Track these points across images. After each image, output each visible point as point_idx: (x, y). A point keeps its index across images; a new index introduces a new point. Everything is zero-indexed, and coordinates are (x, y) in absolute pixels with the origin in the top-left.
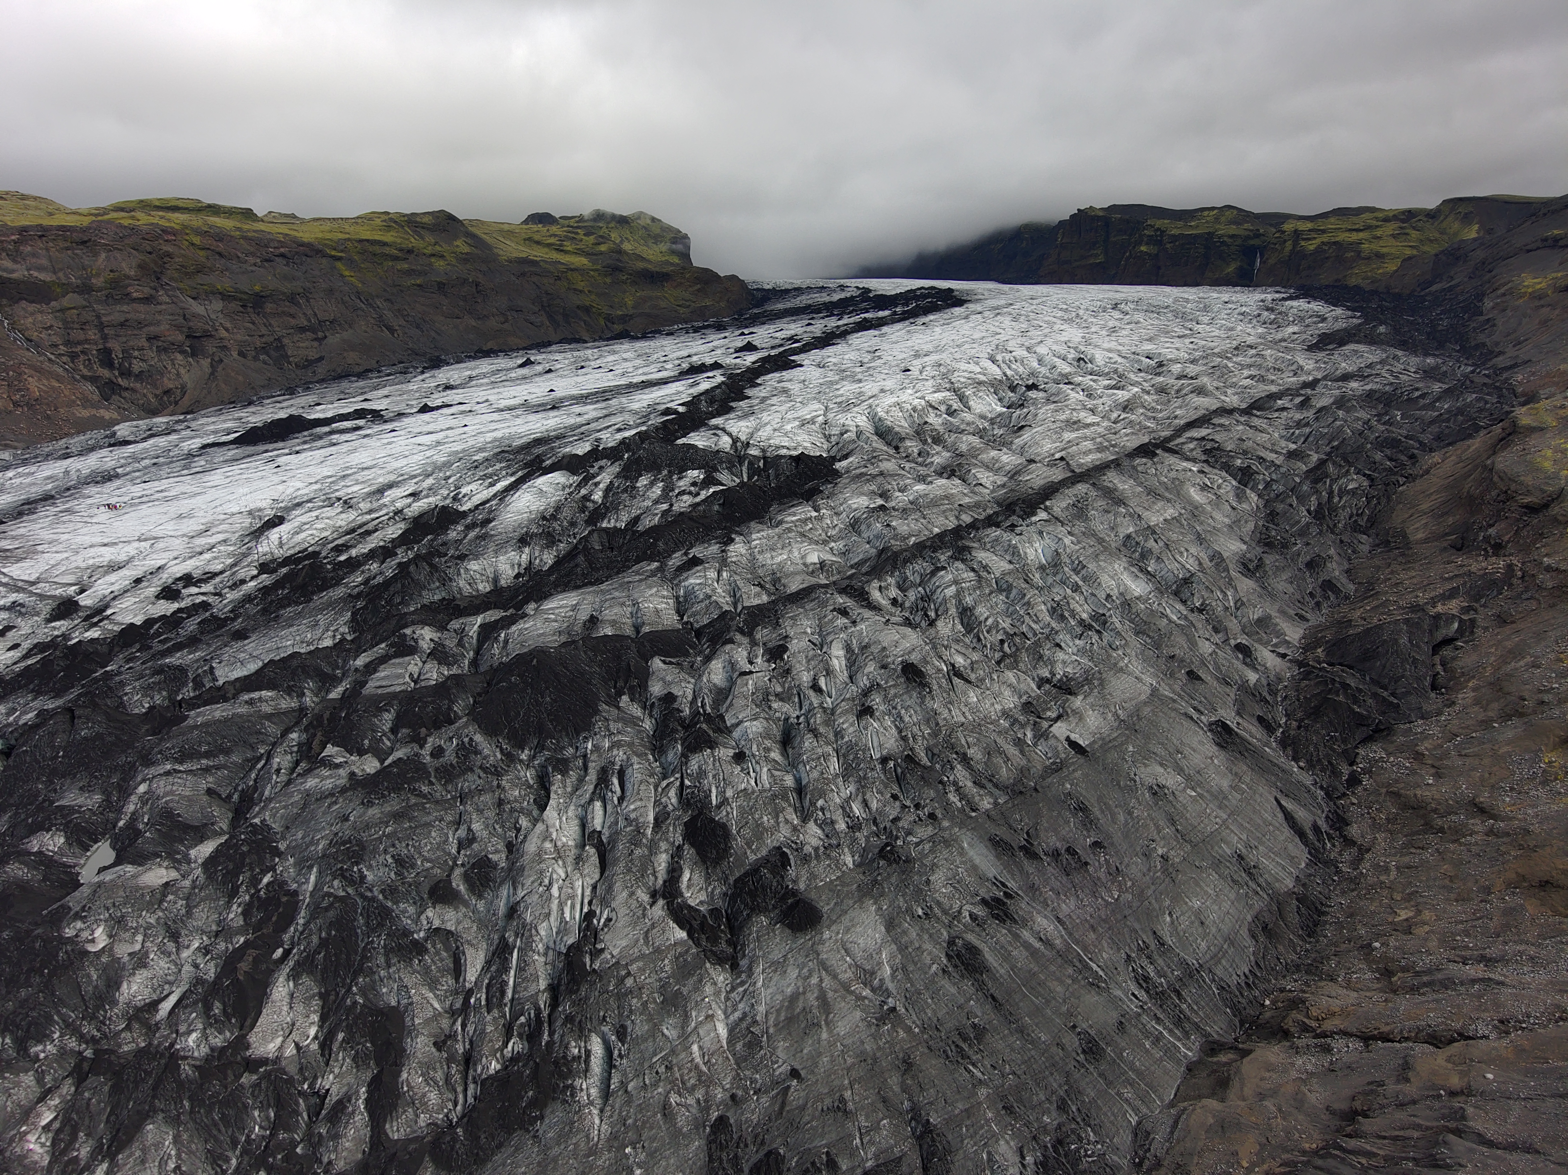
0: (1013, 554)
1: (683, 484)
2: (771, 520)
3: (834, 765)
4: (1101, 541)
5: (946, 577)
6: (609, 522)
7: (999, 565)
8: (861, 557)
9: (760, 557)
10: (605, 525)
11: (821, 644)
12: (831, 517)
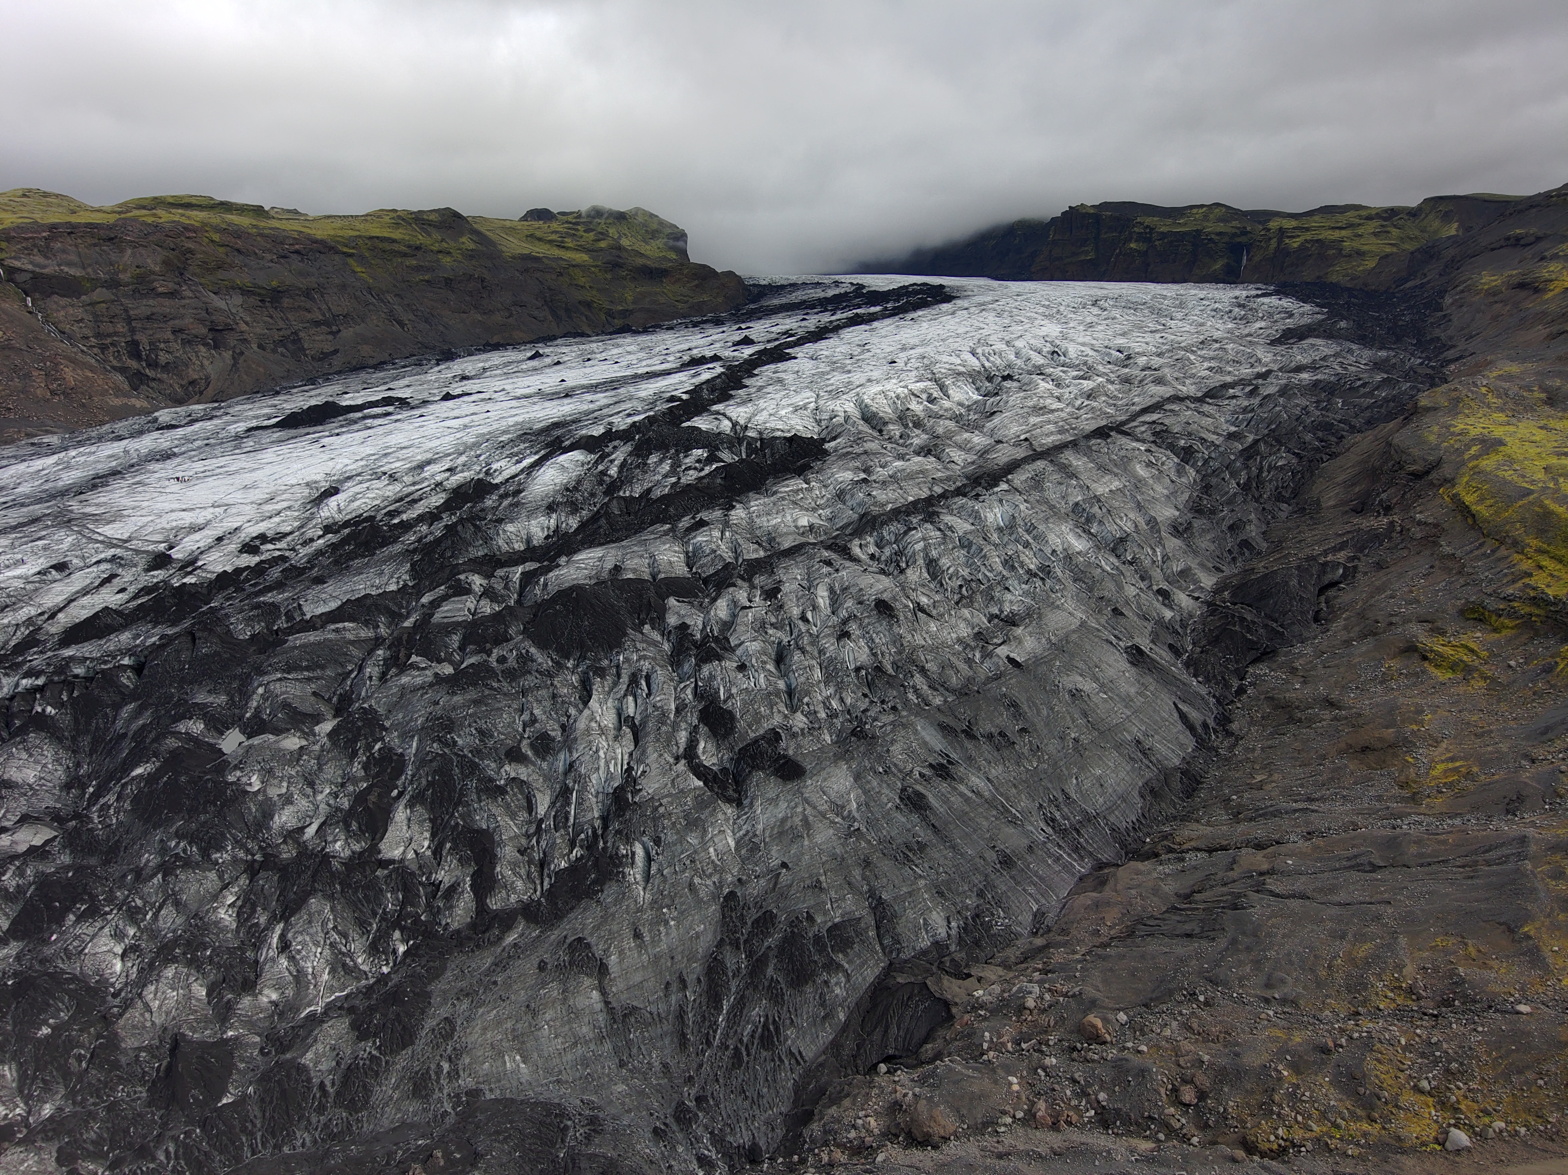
2: (767, 491)
3: (818, 674)
4: (1052, 507)
5: (917, 535)
7: (962, 526)
8: (845, 521)
9: (758, 521)
11: (809, 587)
12: (820, 489)
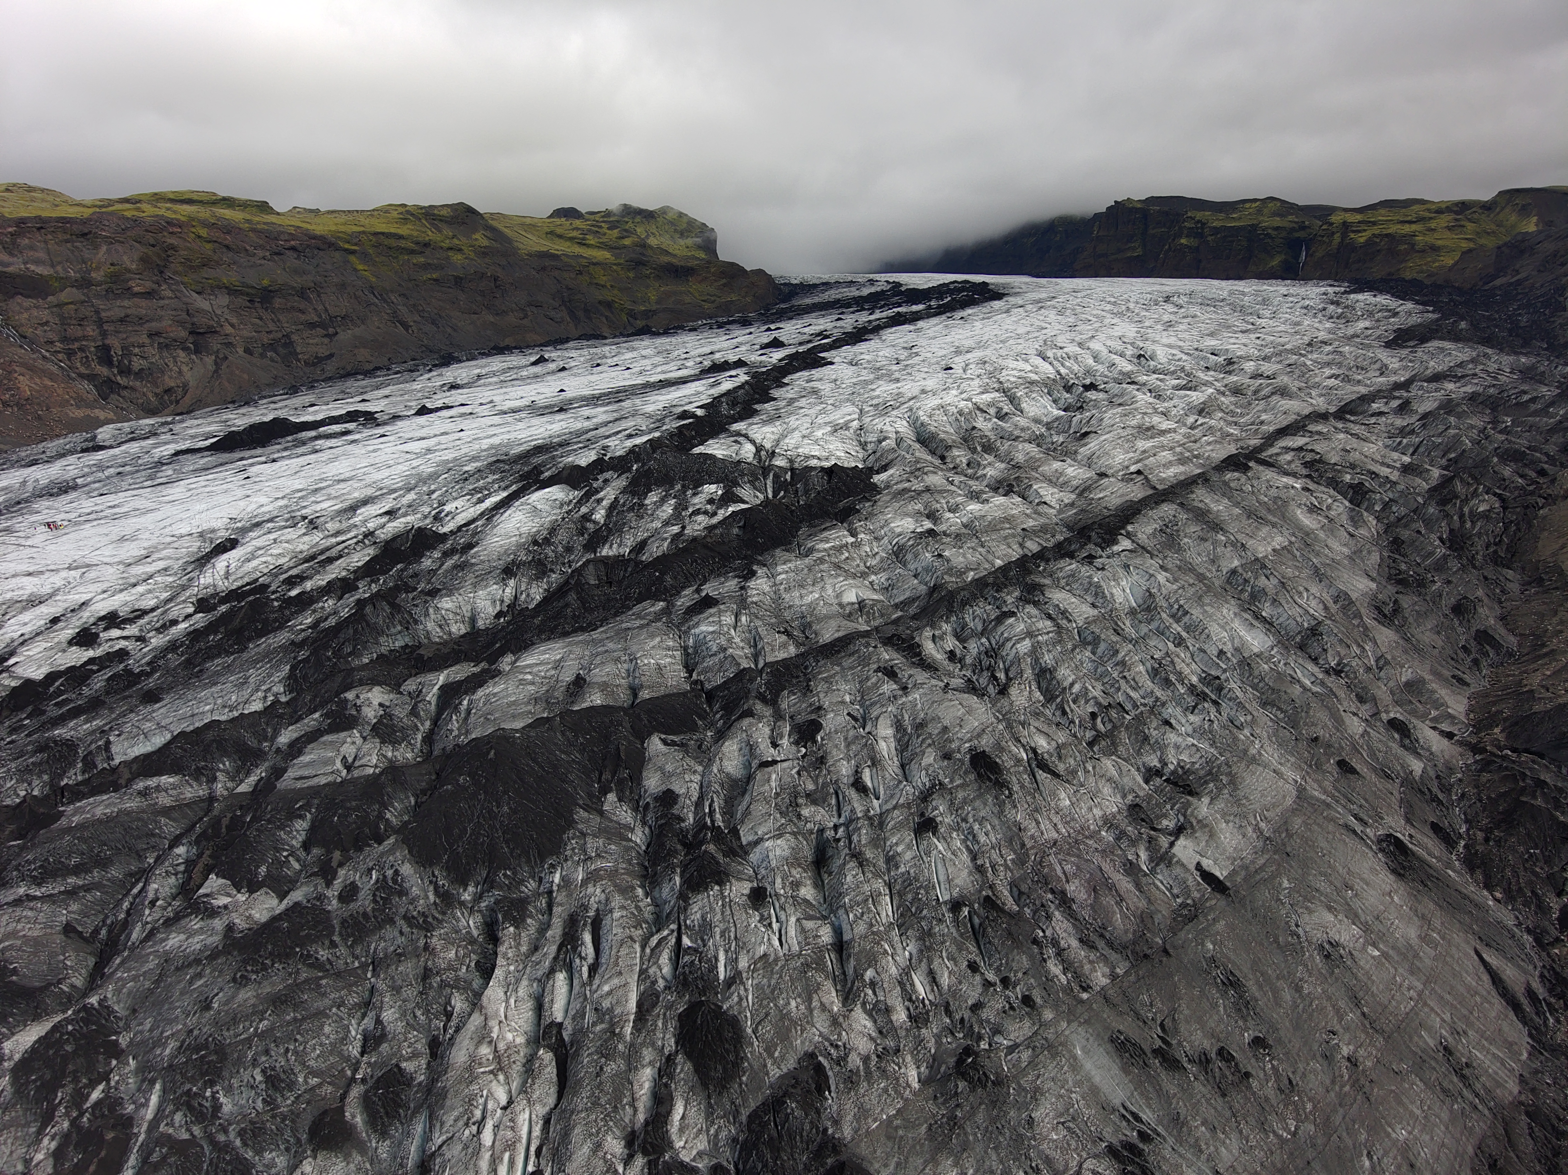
0: (1096, 594)
1: (698, 501)
2: (800, 548)
4: (1201, 578)
5: (1016, 626)
6: (611, 547)
7: (1080, 610)
8: (907, 594)
9: (787, 596)
10: (605, 551)
11: (864, 721)
12: (870, 543)
